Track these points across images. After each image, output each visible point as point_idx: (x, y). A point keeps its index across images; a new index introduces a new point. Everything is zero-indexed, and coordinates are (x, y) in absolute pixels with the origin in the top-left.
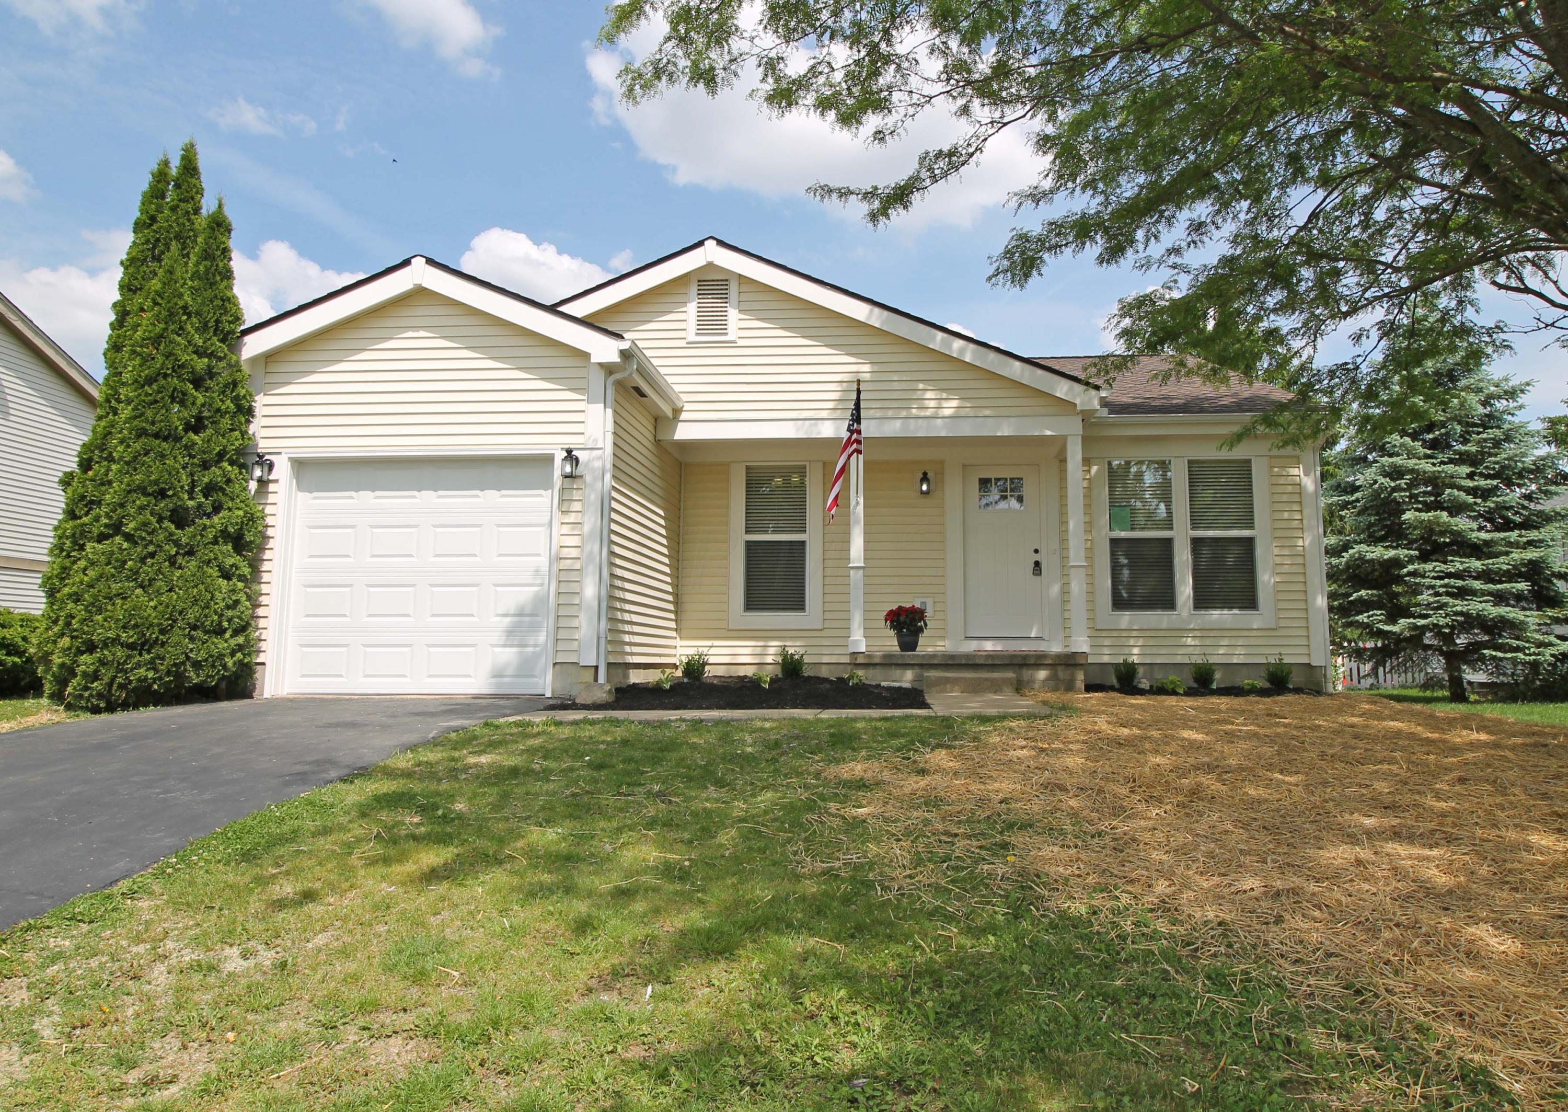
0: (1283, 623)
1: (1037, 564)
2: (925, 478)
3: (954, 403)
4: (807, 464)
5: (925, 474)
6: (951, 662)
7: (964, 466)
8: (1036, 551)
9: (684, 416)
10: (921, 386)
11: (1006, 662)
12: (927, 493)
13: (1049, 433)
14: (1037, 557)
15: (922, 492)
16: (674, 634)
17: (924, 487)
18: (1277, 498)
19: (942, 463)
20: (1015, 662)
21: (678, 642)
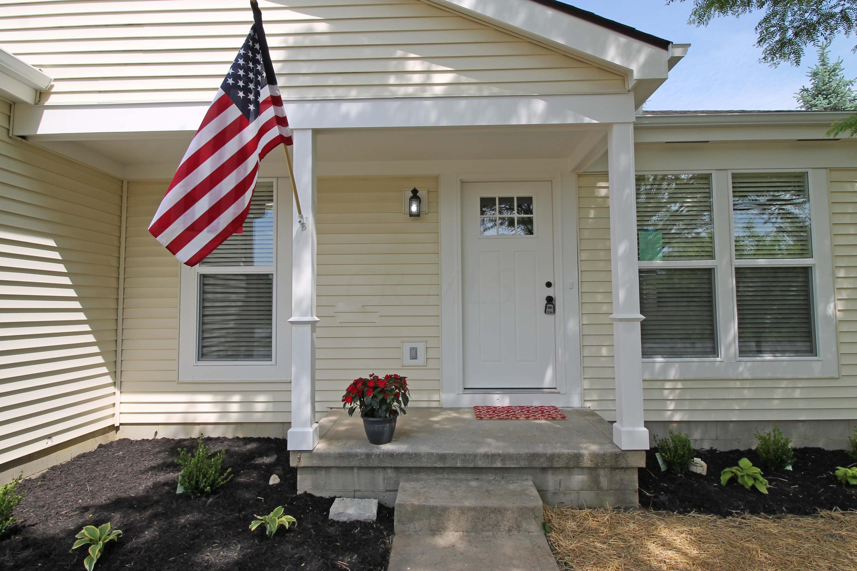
0: (845, 371)
1: (550, 300)
2: (415, 196)
3: (448, 78)
4: (274, 181)
5: (415, 192)
6: (439, 465)
7: (462, 182)
8: (549, 285)
9: (52, 100)
10: (399, 53)
11: (523, 464)
12: (418, 215)
13: (587, 120)
14: (549, 292)
15: (411, 215)
16: (112, 389)
17: (414, 208)
18: (838, 219)
19: (436, 178)
20: (536, 464)
21: (119, 397)
